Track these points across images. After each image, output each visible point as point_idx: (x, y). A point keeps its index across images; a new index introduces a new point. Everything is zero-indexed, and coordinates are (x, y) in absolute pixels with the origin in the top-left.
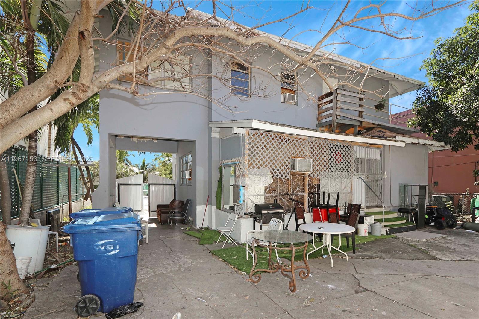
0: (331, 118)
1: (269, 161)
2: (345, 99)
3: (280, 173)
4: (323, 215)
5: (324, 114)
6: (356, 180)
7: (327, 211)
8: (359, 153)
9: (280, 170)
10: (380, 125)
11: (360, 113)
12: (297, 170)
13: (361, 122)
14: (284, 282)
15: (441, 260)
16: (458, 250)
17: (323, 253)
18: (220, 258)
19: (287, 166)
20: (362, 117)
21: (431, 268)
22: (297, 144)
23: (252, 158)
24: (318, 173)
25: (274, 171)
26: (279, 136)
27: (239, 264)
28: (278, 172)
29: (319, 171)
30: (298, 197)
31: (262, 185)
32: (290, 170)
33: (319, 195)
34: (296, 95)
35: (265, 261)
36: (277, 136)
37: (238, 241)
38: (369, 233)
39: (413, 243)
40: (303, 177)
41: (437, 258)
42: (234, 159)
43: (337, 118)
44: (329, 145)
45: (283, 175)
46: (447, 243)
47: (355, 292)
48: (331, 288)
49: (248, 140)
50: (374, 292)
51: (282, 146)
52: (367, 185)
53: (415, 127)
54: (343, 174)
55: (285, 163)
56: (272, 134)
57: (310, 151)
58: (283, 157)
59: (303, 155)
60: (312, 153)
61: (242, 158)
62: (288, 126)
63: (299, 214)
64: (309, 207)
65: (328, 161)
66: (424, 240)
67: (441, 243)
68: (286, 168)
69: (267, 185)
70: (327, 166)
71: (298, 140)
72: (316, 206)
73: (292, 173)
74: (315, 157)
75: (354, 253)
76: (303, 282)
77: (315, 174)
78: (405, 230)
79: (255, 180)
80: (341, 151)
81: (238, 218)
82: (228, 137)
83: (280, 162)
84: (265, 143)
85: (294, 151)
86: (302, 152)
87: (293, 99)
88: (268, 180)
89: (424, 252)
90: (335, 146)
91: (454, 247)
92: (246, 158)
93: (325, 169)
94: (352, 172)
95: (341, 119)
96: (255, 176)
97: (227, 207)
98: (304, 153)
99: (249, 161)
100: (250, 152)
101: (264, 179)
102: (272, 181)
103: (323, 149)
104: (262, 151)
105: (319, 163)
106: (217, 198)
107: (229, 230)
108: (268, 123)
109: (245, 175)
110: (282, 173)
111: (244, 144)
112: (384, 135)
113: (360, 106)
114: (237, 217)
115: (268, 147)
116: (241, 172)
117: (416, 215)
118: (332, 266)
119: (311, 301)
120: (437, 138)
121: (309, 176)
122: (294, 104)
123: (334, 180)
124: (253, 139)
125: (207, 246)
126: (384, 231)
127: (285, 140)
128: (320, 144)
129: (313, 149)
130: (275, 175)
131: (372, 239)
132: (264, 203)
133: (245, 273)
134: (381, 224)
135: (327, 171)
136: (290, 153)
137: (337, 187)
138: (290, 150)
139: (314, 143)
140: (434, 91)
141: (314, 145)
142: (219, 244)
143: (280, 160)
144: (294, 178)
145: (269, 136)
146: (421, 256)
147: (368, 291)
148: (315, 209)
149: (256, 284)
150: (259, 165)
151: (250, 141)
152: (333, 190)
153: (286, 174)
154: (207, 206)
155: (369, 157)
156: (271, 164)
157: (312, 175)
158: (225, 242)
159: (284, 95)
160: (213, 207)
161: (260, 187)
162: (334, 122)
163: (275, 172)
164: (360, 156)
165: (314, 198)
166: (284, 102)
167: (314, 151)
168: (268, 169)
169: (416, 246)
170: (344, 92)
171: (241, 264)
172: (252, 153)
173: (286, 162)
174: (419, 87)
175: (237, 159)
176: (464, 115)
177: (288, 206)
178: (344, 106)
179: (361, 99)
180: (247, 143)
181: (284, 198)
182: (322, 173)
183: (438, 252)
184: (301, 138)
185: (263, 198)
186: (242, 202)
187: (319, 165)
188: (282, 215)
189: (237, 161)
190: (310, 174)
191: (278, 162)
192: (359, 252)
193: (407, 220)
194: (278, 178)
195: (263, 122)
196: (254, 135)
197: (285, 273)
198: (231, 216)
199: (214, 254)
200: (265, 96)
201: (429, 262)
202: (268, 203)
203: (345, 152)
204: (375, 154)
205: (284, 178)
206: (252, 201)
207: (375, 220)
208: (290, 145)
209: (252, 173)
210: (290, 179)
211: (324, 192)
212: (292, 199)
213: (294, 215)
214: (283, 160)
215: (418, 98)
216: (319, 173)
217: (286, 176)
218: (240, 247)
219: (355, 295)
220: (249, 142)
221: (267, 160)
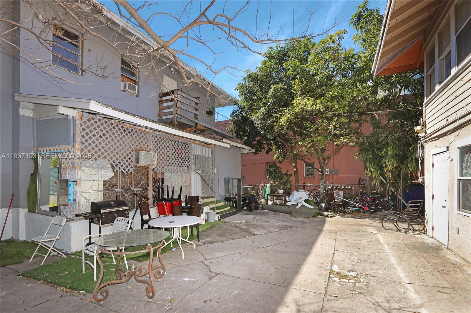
0: (171, 116)
1: (109, 152)
2: (184, 101)
3: (122, 166)
4: (168, 208)
5: (165, 111)
6: (193, 174)
7: (172, 204)
8: (196, 150)
9: (122, 163)
10: (210, 129)
11: (196, 115)
12: (142, 163)
13: (196, 124)
14: (137, 289)
15: (257, 235)
16: (264, 225)
17: (171, 246)
18: (39, 280)
19: (130, 159)
20: (197, 119)
21: (254, 242)
22: (140, 136)
23: (86, 147)
24: (161, 167)
25: (115, 164)
26: (121, 125)
27: (72, 282)
28: (119, 165)
29: (163, 165)
30: (141, 191)
31: (100, 179)
32: (133, 163)
33: (163, 189)
34: (137, 87)
35: (109, 269)
36: (119, 125)
37: (66, 250)
38: (206, 220)
39: (237, 225)
40: (147, 171)
41: (255, 234)
42: (59, 146)
43: (177, 116)
44: (171, 141)
45: (126, 168)
46: (257, 221)
47: (209, 279)
48: (188, 281)
49: (81, 125)
50: (223, 274)
51: (124, 136)
52: (203, 179)
53: (232, 134)
54: (184, 169)
55: (127, 155)
56: (113, 121)
57: (154, 145)
58: (126, 149)
59: (147, 149)
60: (156, 147)
61: (71, 146)
62: (134, 115)
63: (144, 210)
64: (154, 202)
65: (171, 157)
66: (244, 221)
67: (254, 222)
68: (129, 161)
69: (106, 179)
70: (170, 161)
71: (142, 132)
72: (160, 200)
73: (136, 167)
74: (158, 151)
75: (199, 241)
76: (158, 283)
77: (158, 168)
78: (230, 214)
79: (90, 173)
80: (182, 147)
81: (67, 221)
82: (48, 118)
83: (122, 154)
84: (104, 132)
85: (137, 143)
86: (146, 146)
87: (134, 90)
88: (108, 174)
89: (246, 231)
90: (177, 142)
91: (262, 224)
92: (78, 146)
93: (168, 163)
94: (191, 168)
95: (181, 118)
96: (90, 169)
97: (46, 208)
98: (148, 146)
99: (82, 150)
100: (83, 140)
101: (103, 172)
102: (113, 175)
103: (166, 144)
104: (100, 140)
105: (163, 158)
106: (29, 197)
107: (53, 239)
108: (110, 108)
109: (77, 167)
110: (124, 166)
111: (74, 130)
112: (214, 137)
113: (196, 109)
114: (65, 220)
115: (107, 135)
116: (70, 164)
117: (236, 202)
118: (183, 258)
119: (172, 302)
120: (245, 143)
121: (153, 170)
122: (135, 95)
123: (176, 175)
124: (88, 124)
125: (12, 266)
126: (217, 218)
127: (128, 131)
128: (163, 139)
129: (157, 143)
130: (117, 169)
131: (209, 226)
132: (103, 201)
133: (84, 292)
134: (214, 212)
135: (170, 165)
136: (133, 145)
137: (179, 181)
138: (133, 142)
139: (158, 137)
140: (244, 108)
141: (158, 140)
142: (35, 260)
143: (123, 151)
144: (138, 171)
145: (109, 123)
146: (245, 234)
147: (218, 274)
148: (160, 203)
149: (102, 303)
150: (96, 156)
151: (84, 126)
152: (175, 184)
153: (129, 167)
154: (11, 210)
155: (204, 154)
156: (112, 155)
157: (156, 169)
158: (46, 256)
159: (124, 83)
160: (21, 210)
161: (98, 182)
162: (174, 120)
163: (117, 165)
164: (197, 154)
165: (158, 192)
166: (124, 91)
167: (158, 145)
168: (107, 161)
169: (240, 227)
170: (184, 95)
171: (75, 281)
172: (87, 140)
173: (129, 154)
174: (235, 103)
175: (64, 146)
176: (262, 128)
177: (131, 202)
178: (183, 107)
179: (196, 103)
180: (79, 128)
181: (127, 194)
182: (165, 167)
183: (254, 229)
184: (145, 131)
185: (101, 194)
186: (72, 201)
187: (163, 160)
188: (127, 212)
189: (64, 149)
190: (154, 168)
191: (120, 154)
192: (202, 239)
193: (231, 207)
194: (119, 172)
195: (104, 106)
196: (89, 120)
197: (139, 278)
198: (54, 220)
199: (28, 277)
200: (104, 77)
201: (251, 238)
202: (107, 200)
203: (186, 148)
204: (207, 152)
205: (127, 172)
206: (86, 198)
207: (210, 209)
208: (134, 137)
209: (87, 165)
210: (133, 172)
211: (168, 186)
212: (136, 194)
213: (139, 211)
214: (125, 152)
215: (234, 112)
216: (163, 167)
217: (128, 170)
218: (71, 257)
219: (209, 282)
220: (82, 127)
221: (106, 151)
